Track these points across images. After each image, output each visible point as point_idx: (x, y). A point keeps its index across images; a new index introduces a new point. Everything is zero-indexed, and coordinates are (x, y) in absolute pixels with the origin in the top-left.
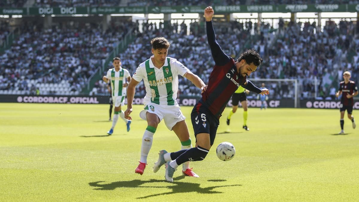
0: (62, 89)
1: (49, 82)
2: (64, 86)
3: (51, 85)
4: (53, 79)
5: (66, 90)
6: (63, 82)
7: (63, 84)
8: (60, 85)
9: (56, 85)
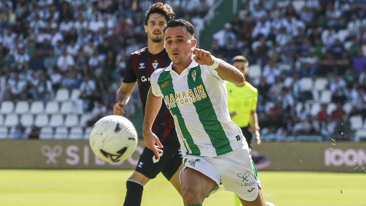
0: (57, 121)
1: (14, 98)
2: (66, 108)
3: (22, 107)
4: (29, 86)
5: (71, 121)
6: (62, 94)
7: (60, 104)
8: (52, 107)
9: (37, 107)
